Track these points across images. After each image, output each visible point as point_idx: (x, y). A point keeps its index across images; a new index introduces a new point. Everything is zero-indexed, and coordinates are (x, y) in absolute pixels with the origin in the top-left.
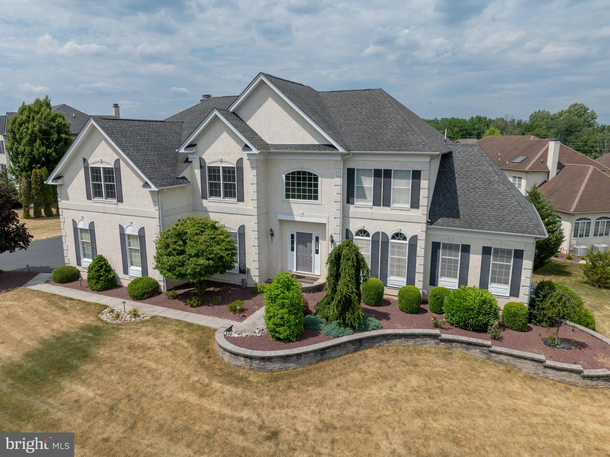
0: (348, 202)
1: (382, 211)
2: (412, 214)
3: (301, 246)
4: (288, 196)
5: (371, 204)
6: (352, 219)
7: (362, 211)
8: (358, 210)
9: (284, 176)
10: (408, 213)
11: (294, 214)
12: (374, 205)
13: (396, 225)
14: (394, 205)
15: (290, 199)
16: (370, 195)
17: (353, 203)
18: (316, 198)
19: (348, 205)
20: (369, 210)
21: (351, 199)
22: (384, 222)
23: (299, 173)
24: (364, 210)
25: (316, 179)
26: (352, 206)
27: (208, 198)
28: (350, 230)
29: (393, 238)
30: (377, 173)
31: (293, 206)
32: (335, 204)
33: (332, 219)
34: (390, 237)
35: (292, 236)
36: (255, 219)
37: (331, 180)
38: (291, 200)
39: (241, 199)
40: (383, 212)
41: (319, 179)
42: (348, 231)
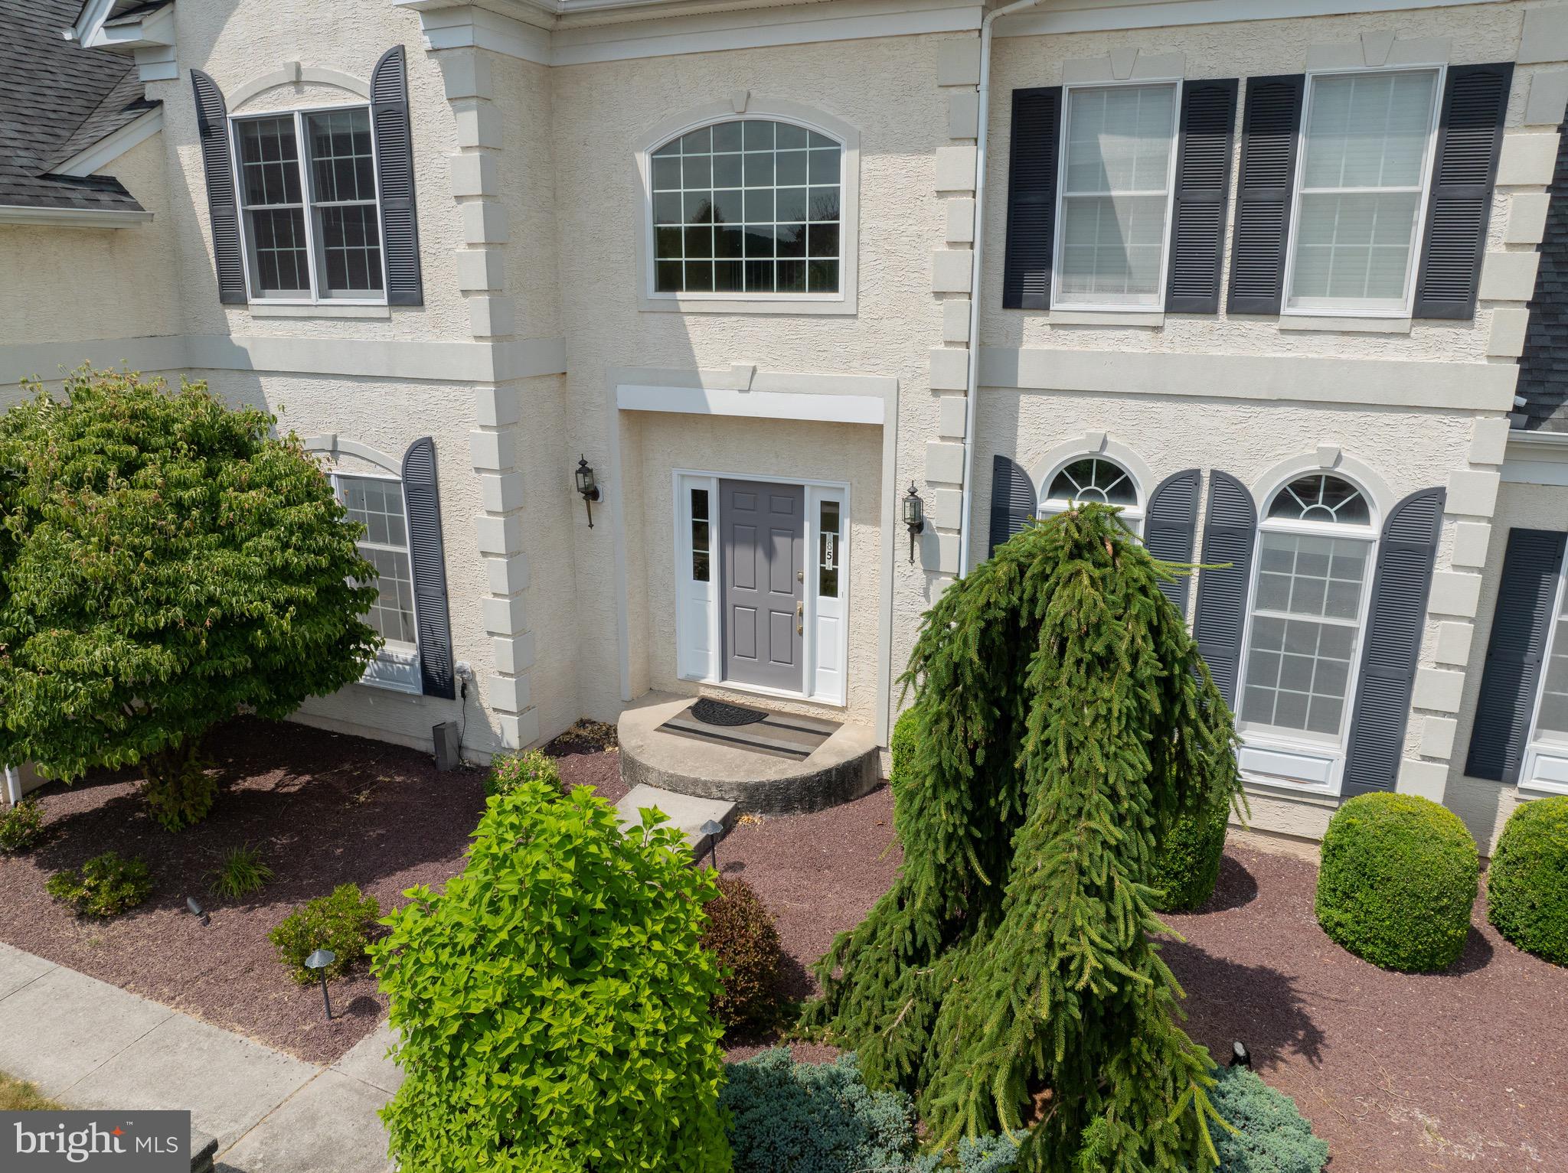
0: (1012, 300)
1: (1220, 342)
2: (1420, 358)
3: (744, 556)
4: (668, 279)
5: (1157, 302)
6: (1034, 398)
7: (1093, 348)
8: (1072, 342)
9: (644, 162)
10: (1394, 353)
11: (703, 379)
12: (1174, 307)
13: (1305, 429)
14: (1296, 308)
15: (681, 295)
17: (1043, 306)
18: (826, 278)
19: (1013, 315)
20: (1140, 344)
21: (1028, 278)
22: (1227, 410)
23: (727, 133)
24: (1104, 343)
25: (828, 164)
26: (1032, 324)
27: (252, 301)
28: (1021, 460)
29: (1282, 504)
30: (1206, 106)
31: (697, 331)
32: (936, 306)
33: (917, 398)
34: (1262, 500)
35: (699, 500)
36: (482, 403)
37: (914, 162)
38: (685, 297)
39: (408, 296)
40: (1230, 352)
41: (848, 160)
42: (1003, 467)
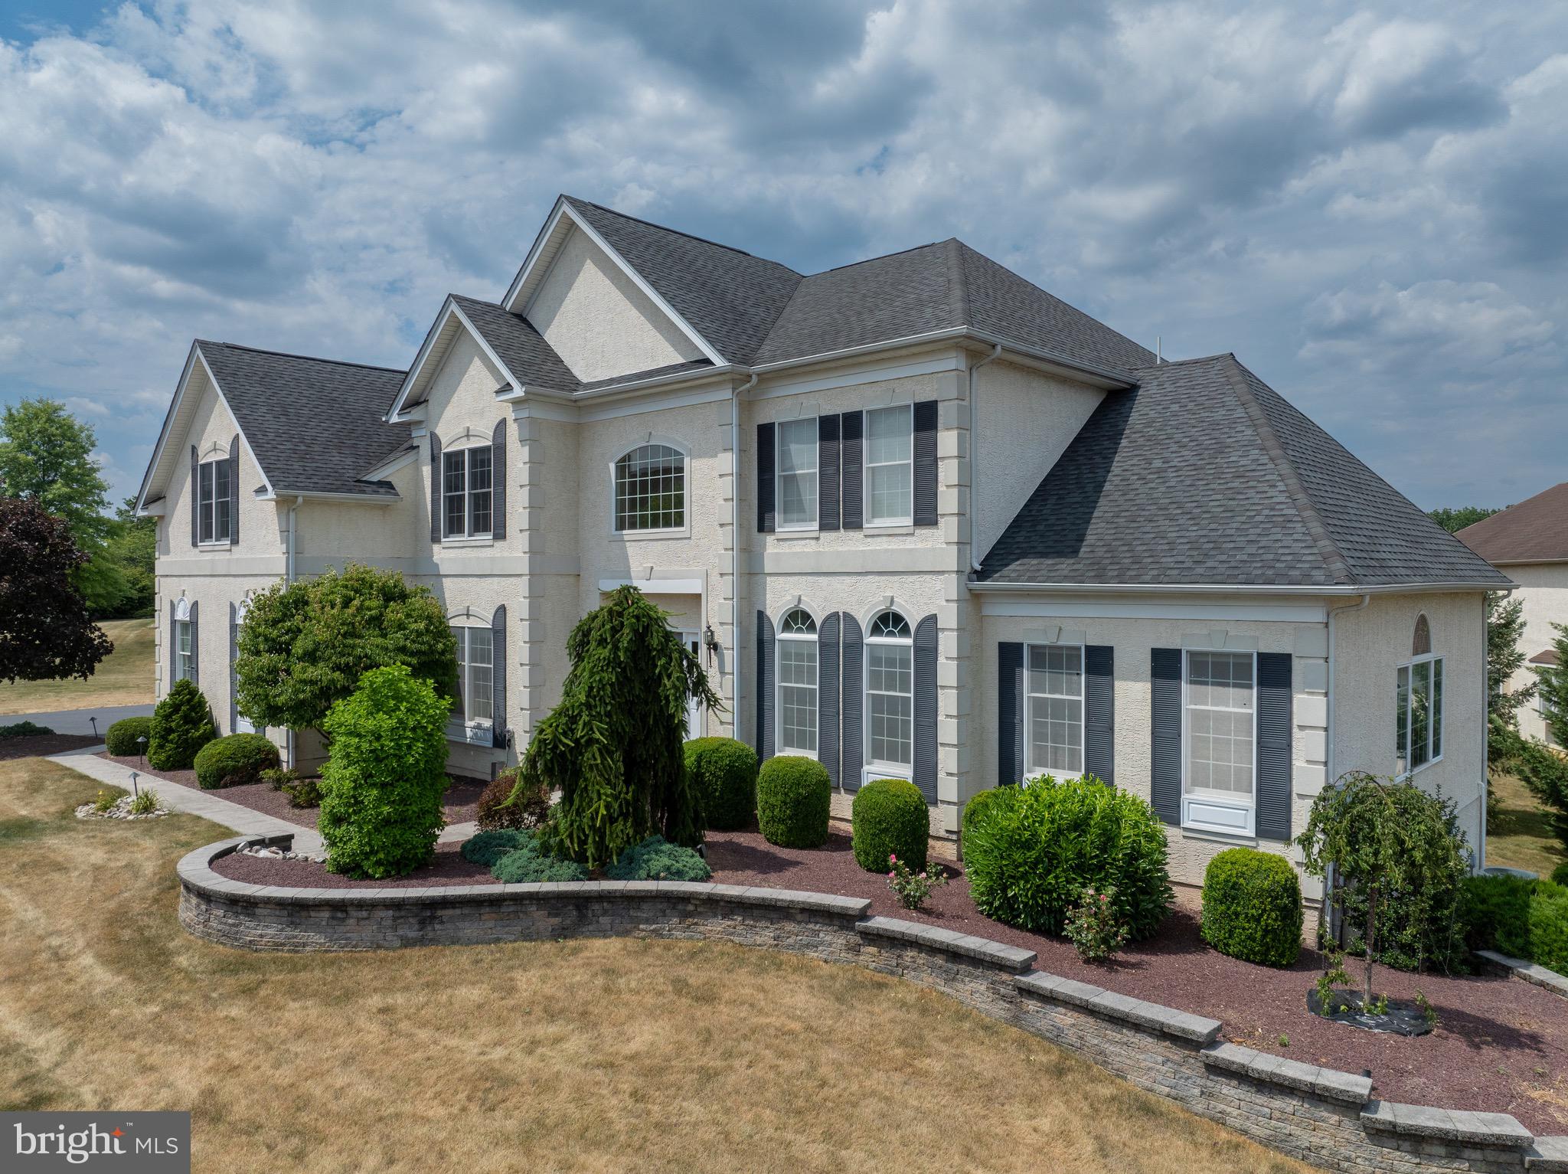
0: (761, 529)
1: (843, 544)
2: (920, 546)
4: (621, 525)
5: (816, 526)
6: (773, 578)
7: (794, 550)
8: (785, 548)
9: (612, 467)
10: (909, 544)
11: (633, 574)
12: (823, 527)
13: (879, 587)
14: (871, 524)
15: (625, 532)
16: (812, 496)
17: (772, 530)
18: (679, 522)
19: (762, 535)
20: (811, 547)
21: (767, 516)
22: (848, 579)
23: (643, 451)
24: (798, 547)
25: (680, 464)
26: (770, 539)
27: (443, 540)
28: (768, 612)
29: (874, 629)
30: (828, 428)
31: (632, 549)
32: (720, 531)
33: (715, 578)
34: (865, 625)
37: (710, 461)
38: (627, 533)
39: (500, 535)
40: (846, 549)
41: (687, 461)
42: (761, 615)
